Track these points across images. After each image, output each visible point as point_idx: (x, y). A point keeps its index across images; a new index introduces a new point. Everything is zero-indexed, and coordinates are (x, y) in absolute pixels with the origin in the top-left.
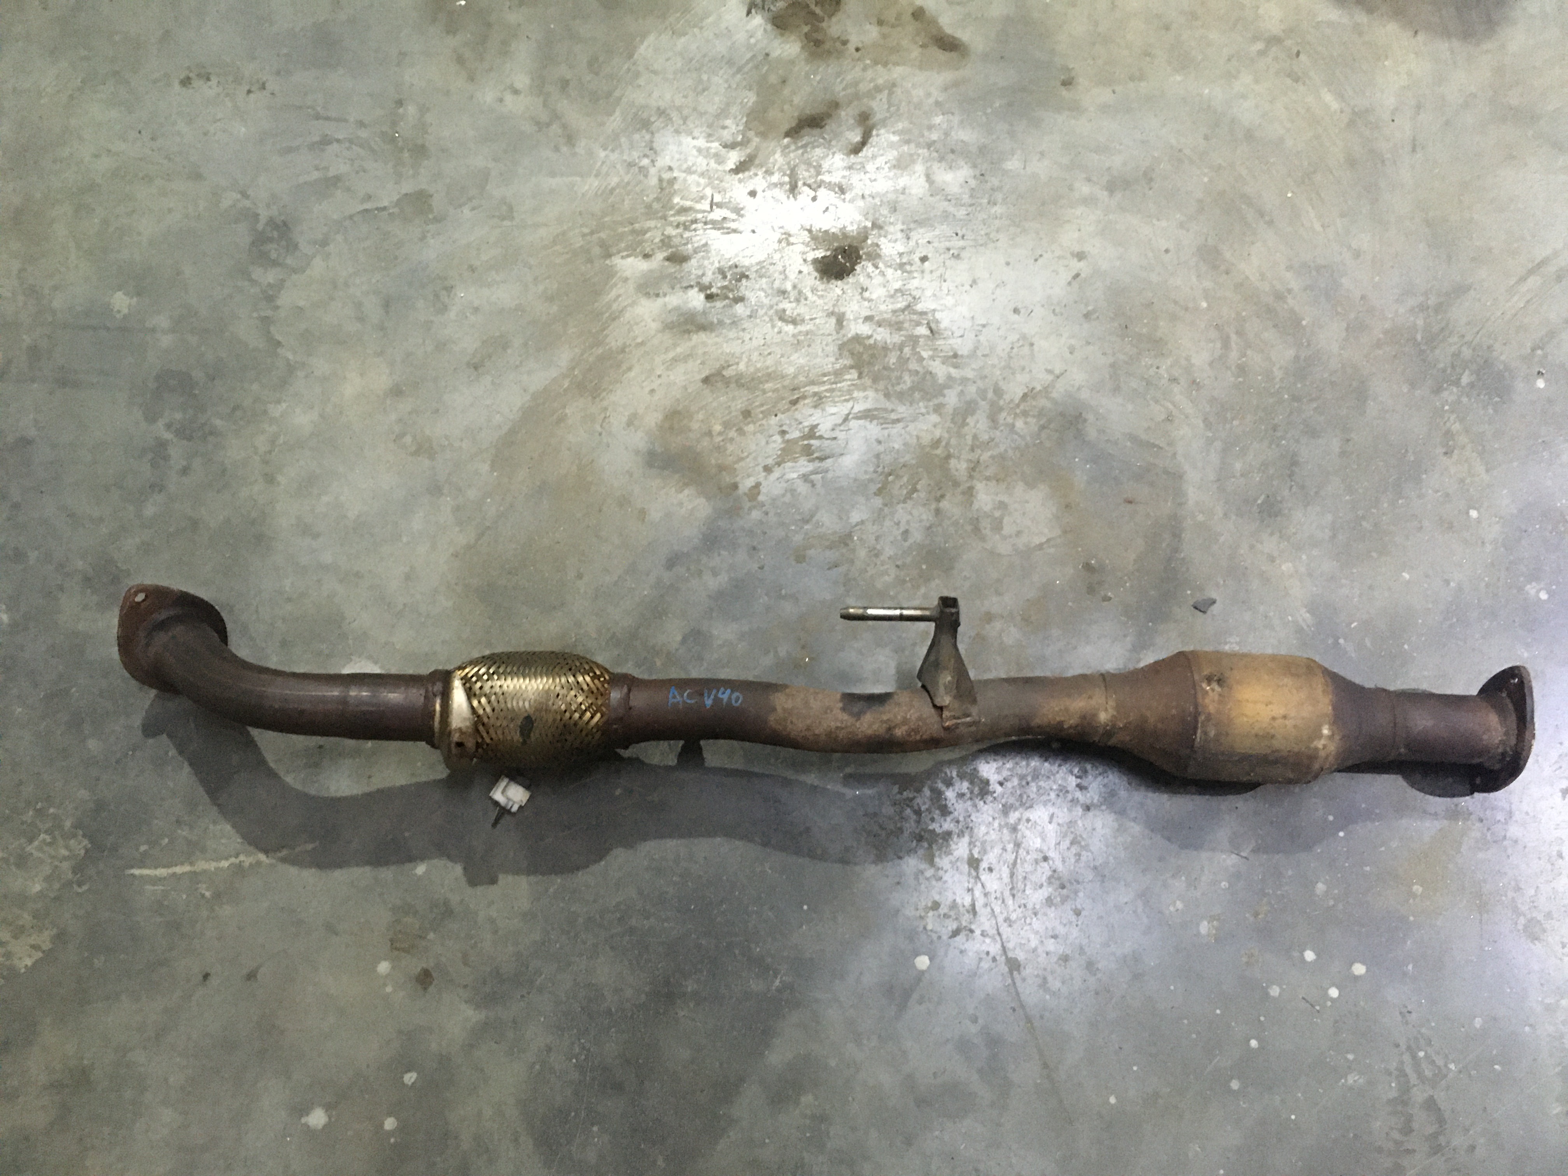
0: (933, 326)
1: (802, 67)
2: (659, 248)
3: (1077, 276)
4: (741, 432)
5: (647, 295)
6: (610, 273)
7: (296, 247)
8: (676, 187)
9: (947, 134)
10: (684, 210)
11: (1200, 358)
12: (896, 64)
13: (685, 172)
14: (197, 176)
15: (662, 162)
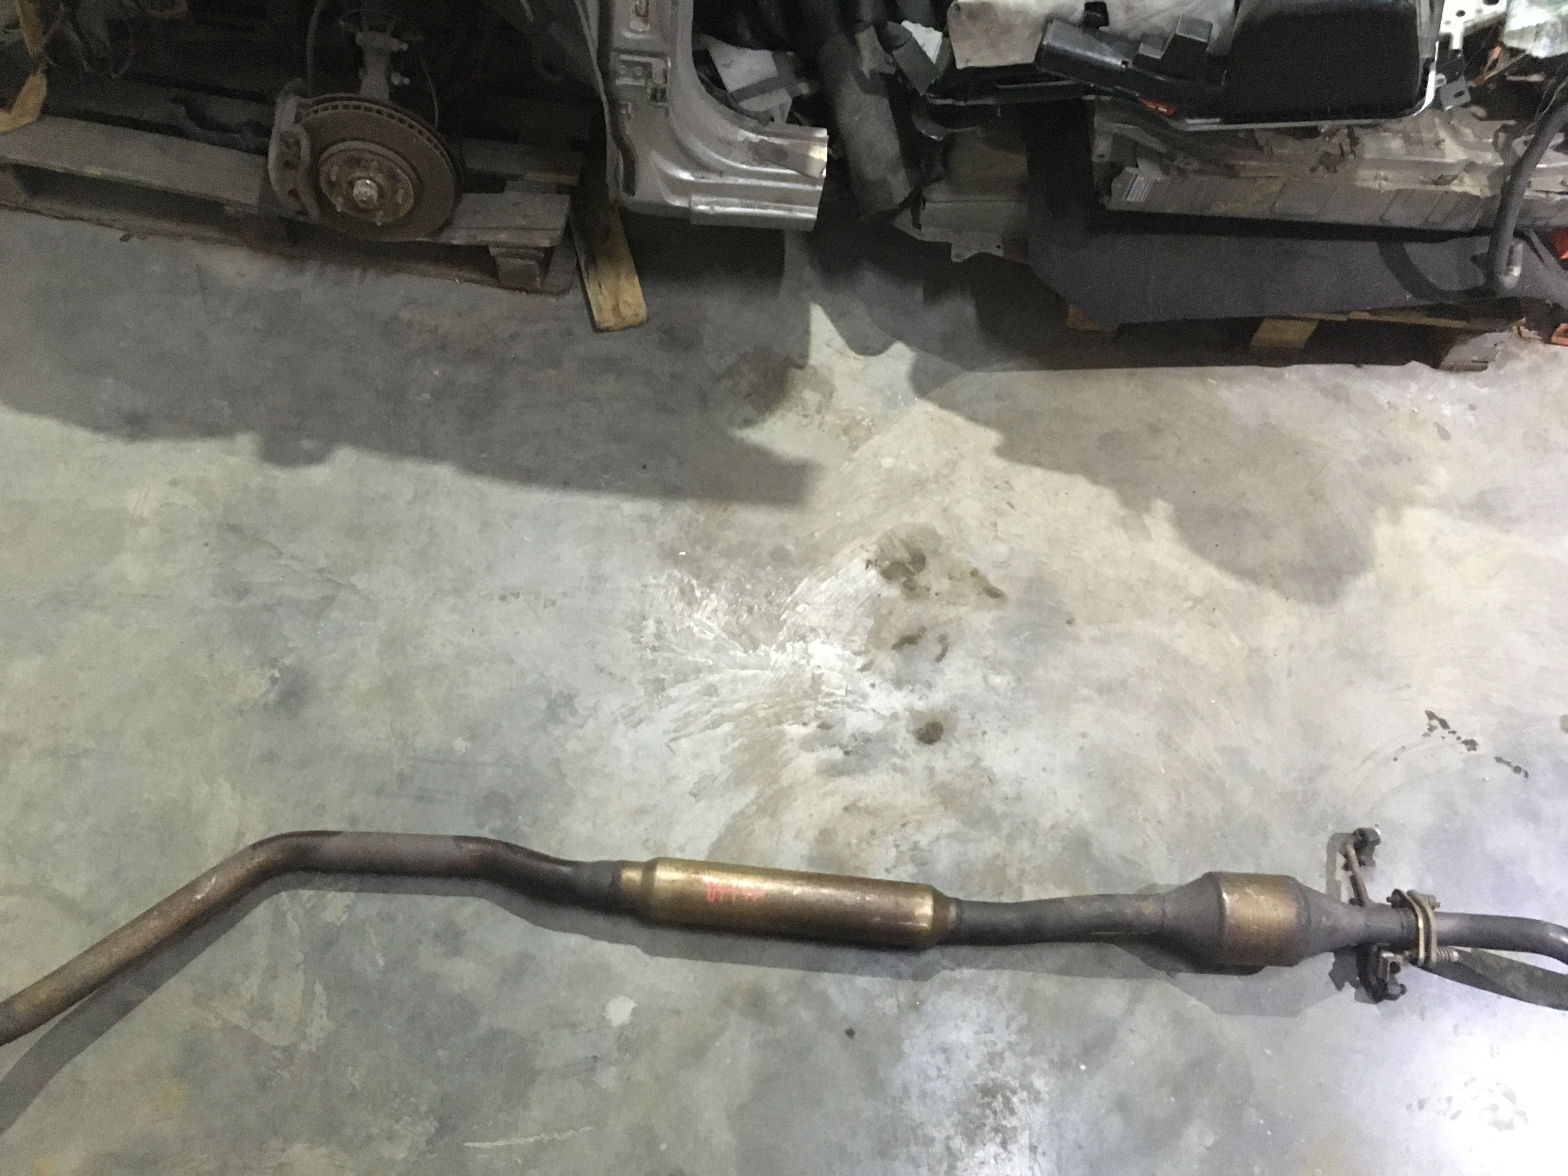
0: (992, 777)
1: (902, 604)
2: (813, 719)
3: (1081, 749)
4: (869, 843)
5: (806, 750)
6: (781, 735)
7: (576, 710)
8: (824, 679)
9: (995, 651)
10: (830, 695)
11: (1163, 807)
12: (963, 605)
13: (828, 669)
14: (512, 662)
15: (814, 662)
